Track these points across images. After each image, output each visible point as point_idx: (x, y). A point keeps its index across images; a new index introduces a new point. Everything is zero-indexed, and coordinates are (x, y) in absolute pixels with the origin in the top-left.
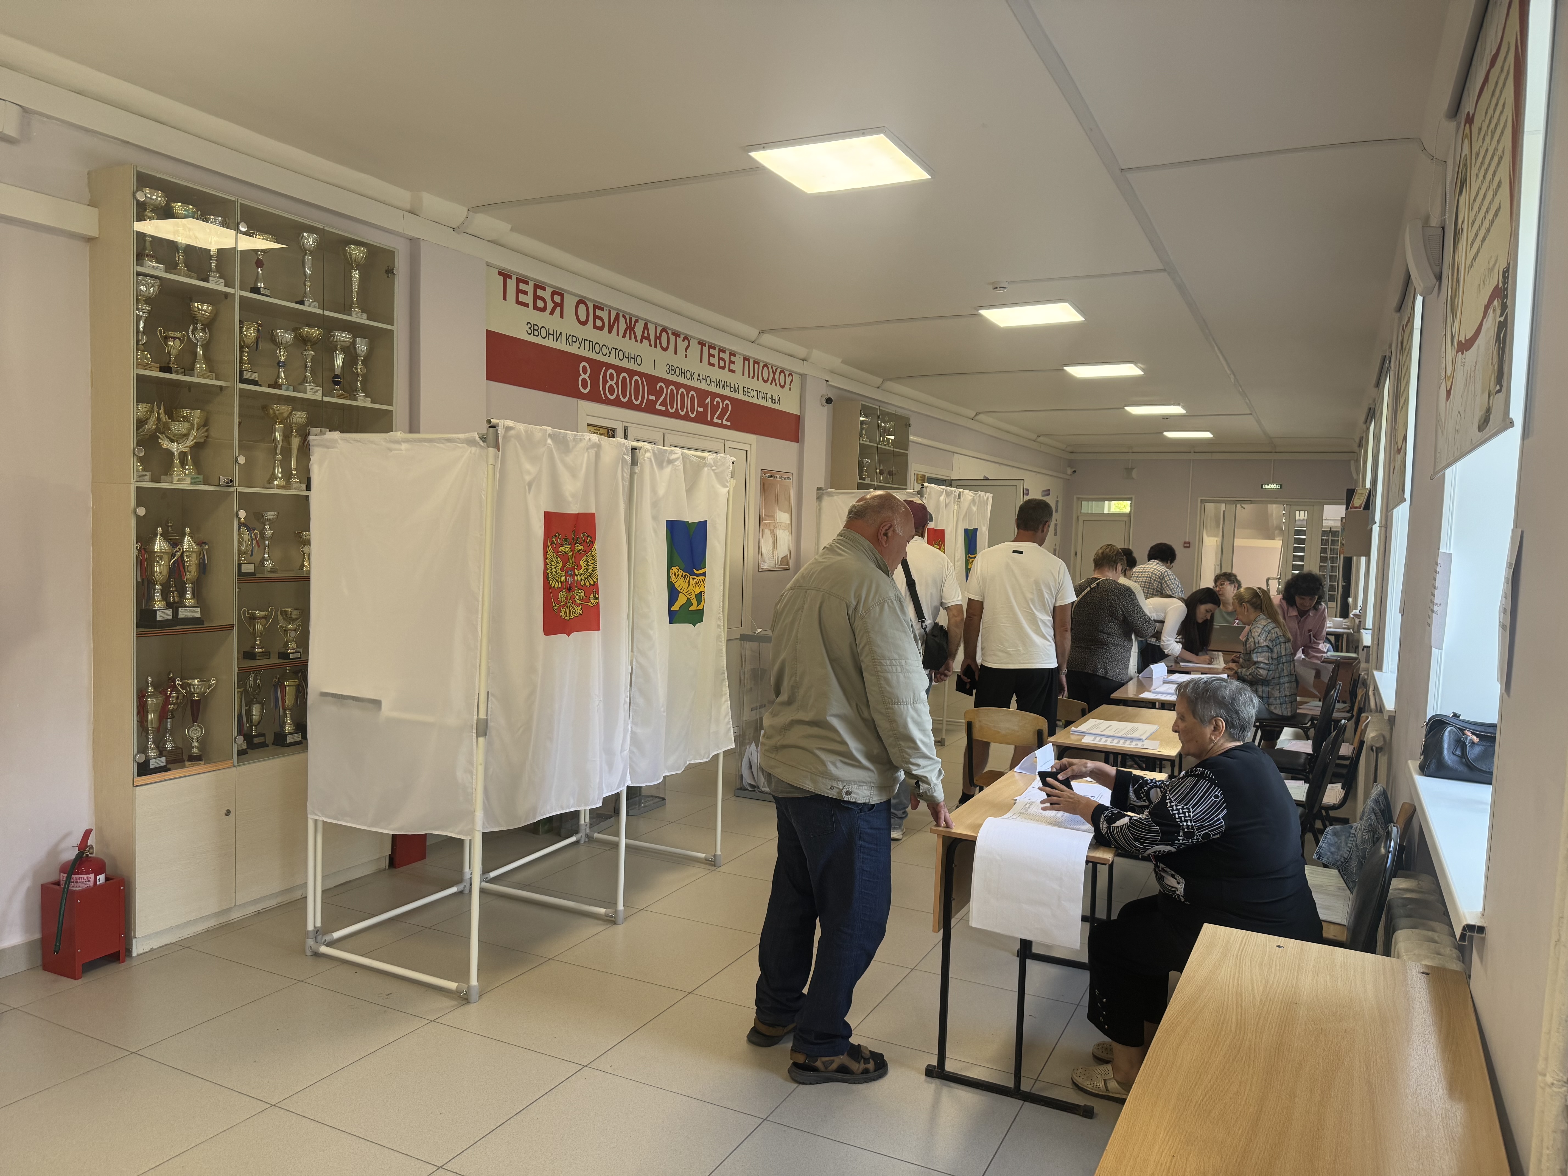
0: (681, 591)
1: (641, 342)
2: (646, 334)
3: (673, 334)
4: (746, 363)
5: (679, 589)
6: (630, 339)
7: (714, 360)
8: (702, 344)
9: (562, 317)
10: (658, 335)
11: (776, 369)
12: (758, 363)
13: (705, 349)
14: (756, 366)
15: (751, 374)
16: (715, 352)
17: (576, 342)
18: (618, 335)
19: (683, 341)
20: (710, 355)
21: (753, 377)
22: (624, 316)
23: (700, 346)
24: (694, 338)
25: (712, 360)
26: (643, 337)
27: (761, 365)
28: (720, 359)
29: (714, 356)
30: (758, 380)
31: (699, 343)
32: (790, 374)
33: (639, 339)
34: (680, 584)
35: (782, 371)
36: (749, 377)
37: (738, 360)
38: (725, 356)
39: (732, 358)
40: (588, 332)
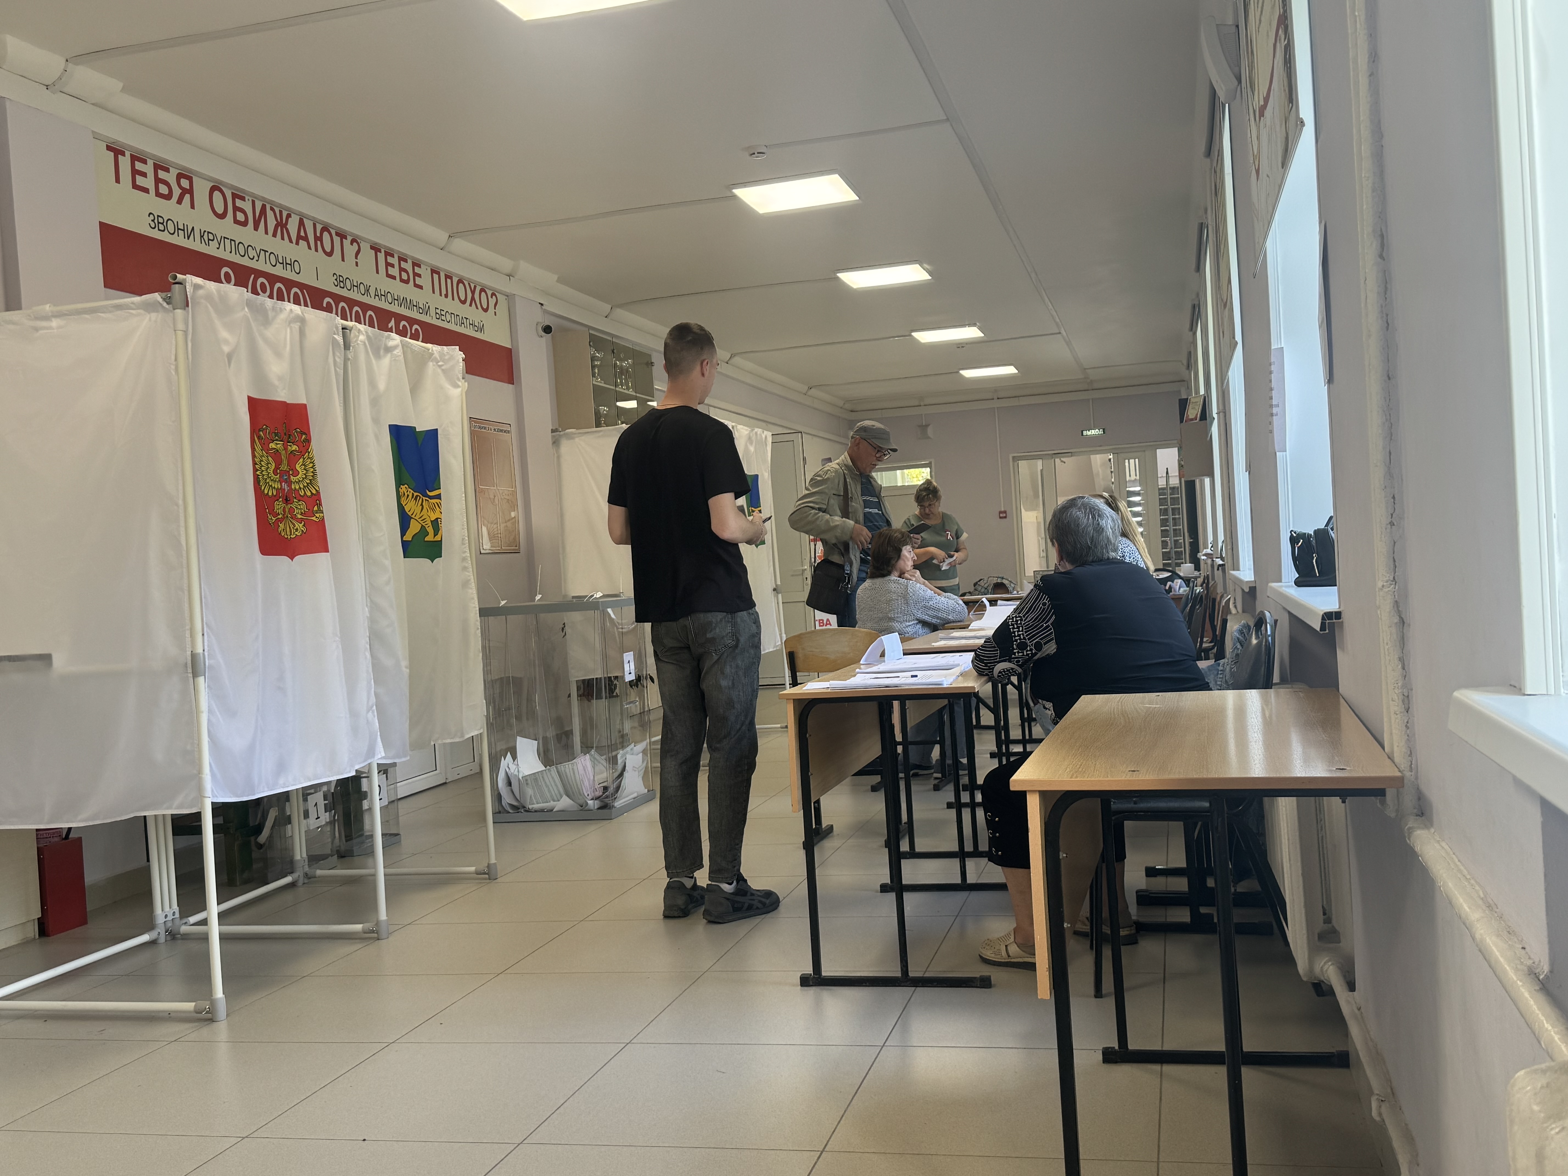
0: (413, 516)
1: (297, 243)
2: (302, 234)
3: (337, 234)
4: (436, 276)
5: (410, 514)
6: (283, 238)
7: (394, 271)
8: (376, 249)
9: (193, 207)
10: (318, 235)
11: (475, 287)
12: (451, 278)
13: (381, 256)
14: (449, 281)
15: (444, 292)
16: (394, 261)
17: (213, 240)
18: (266, 233)
19: (352, 244)
20: (388, 265)
21: (446, 296)
22: (272, 209)
23: (373, 252)
24: (365, 240)
25: (391, 271)
26: (299, 237)
27: (455, 280)
28: (401, 270)
29: (393, 266)
30: (453, 299)
31: (372, 248)
32: (493, 294)
33: (294, 240)
34: (411, 507)
35: (482, 290)
36: (441, 295)
37: (424, 271)
38: (408, 266)
39: (417, 270)
40: (226, 228)
